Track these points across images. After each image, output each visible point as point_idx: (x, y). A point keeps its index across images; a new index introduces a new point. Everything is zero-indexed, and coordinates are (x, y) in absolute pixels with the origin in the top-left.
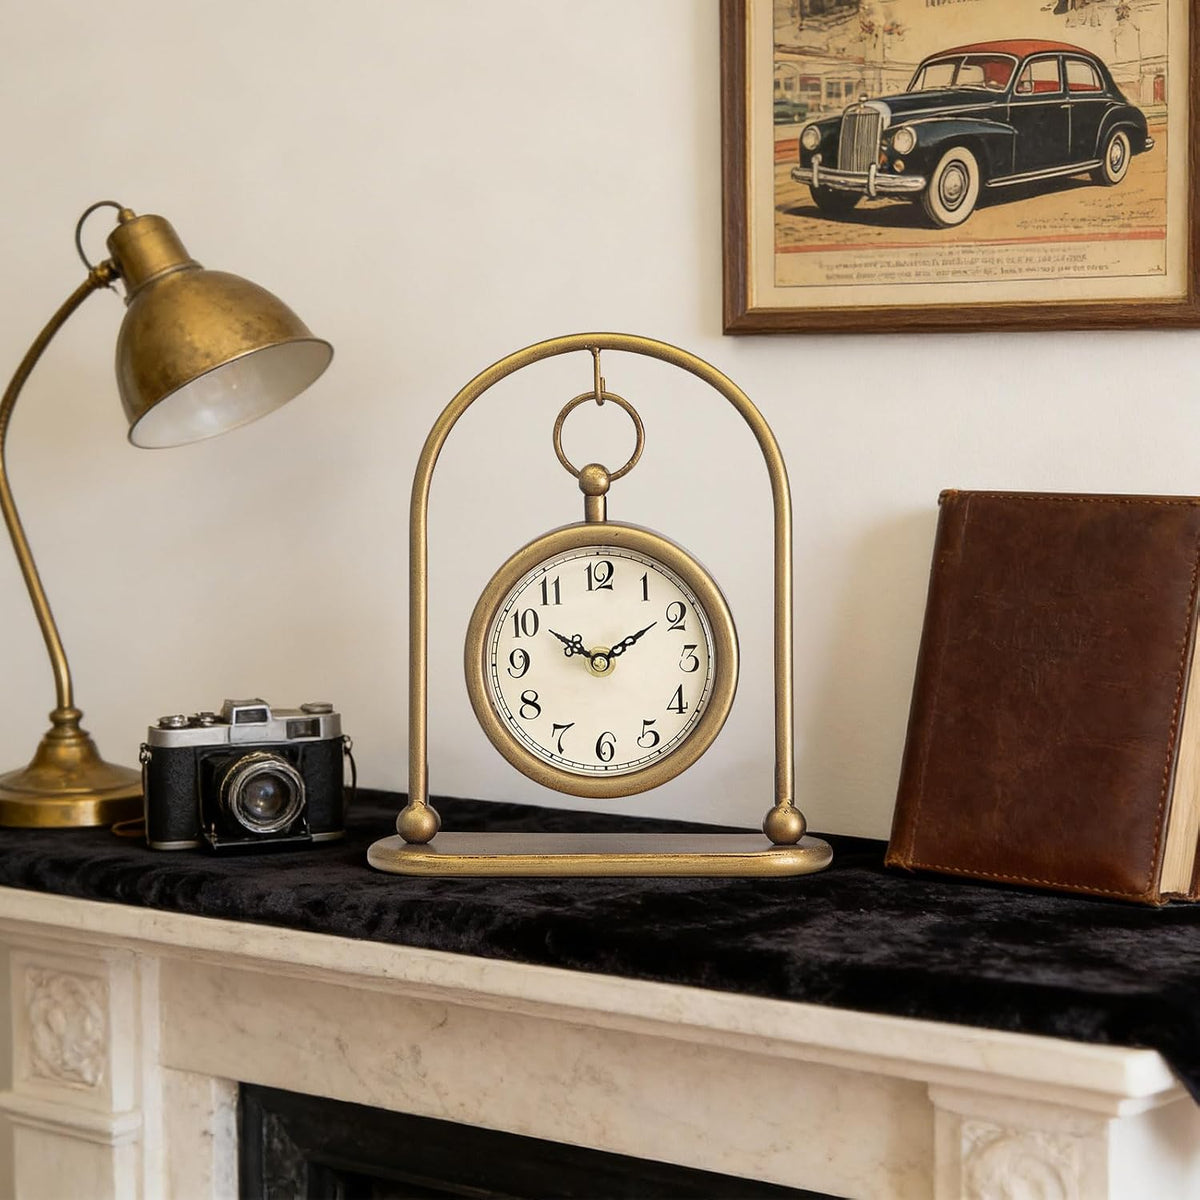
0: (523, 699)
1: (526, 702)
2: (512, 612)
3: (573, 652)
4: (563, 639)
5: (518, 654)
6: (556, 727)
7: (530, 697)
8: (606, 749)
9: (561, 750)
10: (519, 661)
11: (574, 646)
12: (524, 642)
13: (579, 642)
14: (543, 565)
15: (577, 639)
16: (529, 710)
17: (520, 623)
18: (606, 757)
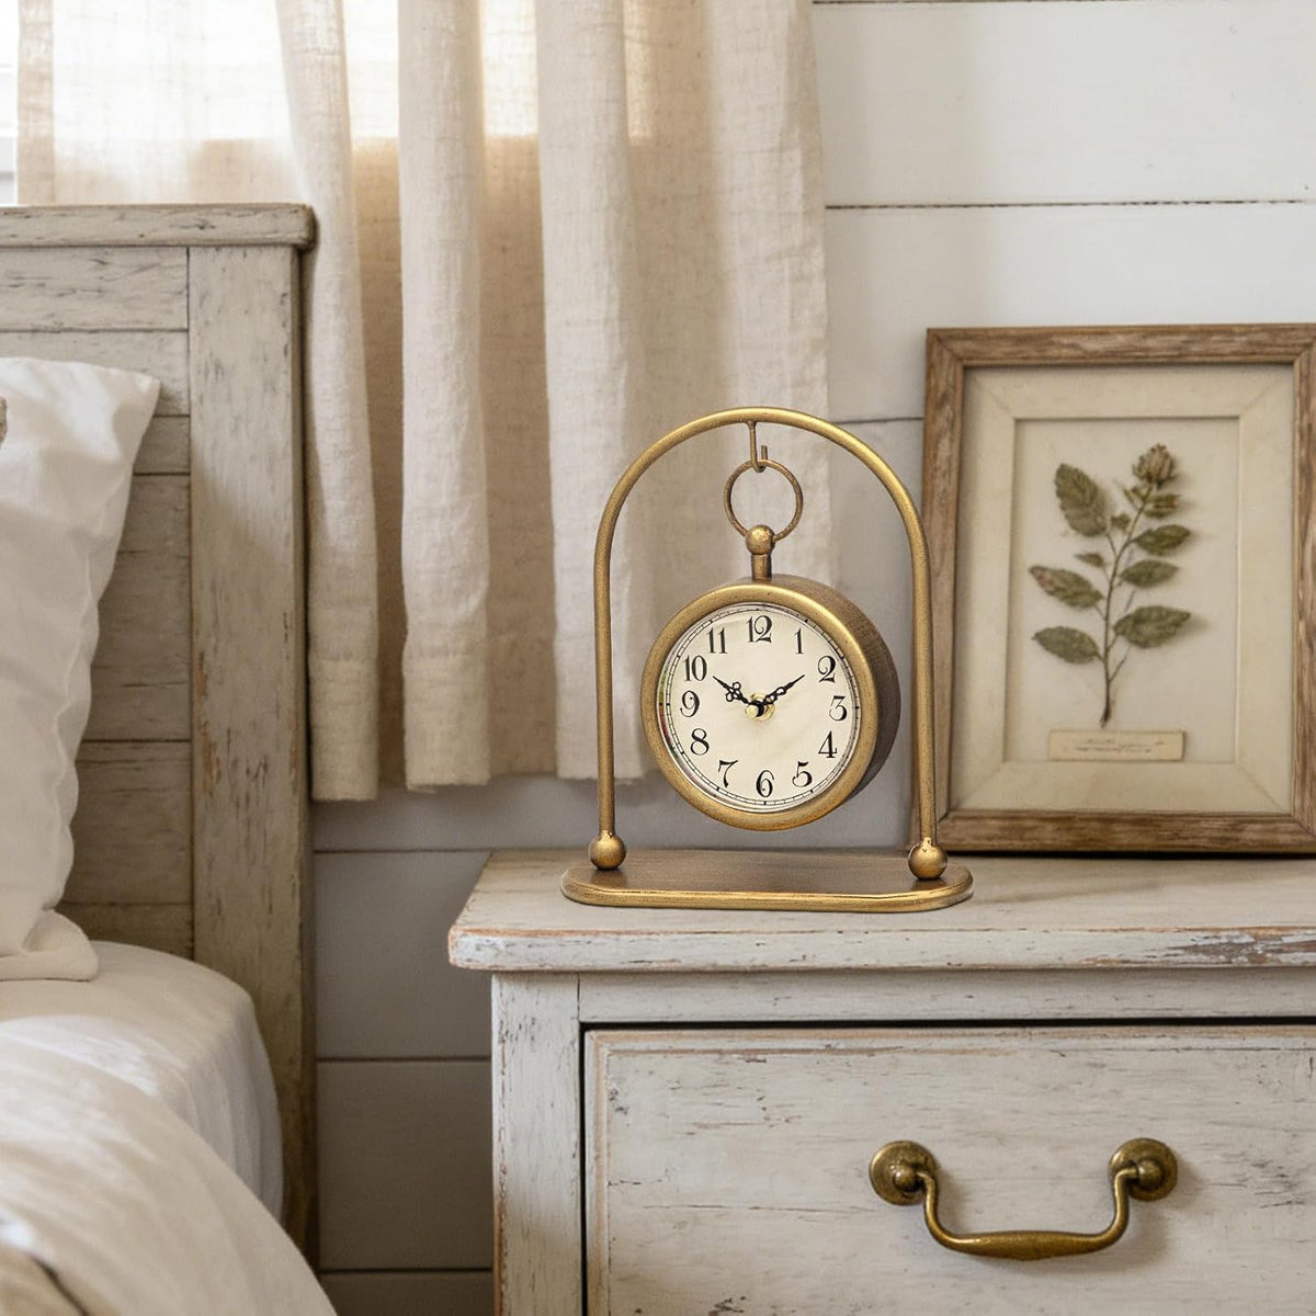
0: (693, 736)
1: (697, 739)
2: (684, 658)
3: (733, 698)
4: (725, 686)
5: (689, 695)
6: (722, 763)
7: (699, 735)
8: (765, 785)
9: (726, 785)
10: (690, 703)
11: (734, 693)
12: (693, 685)
13: (738, 689)
14: (709, 617)
15: (737, 686)
16: (699, 747)
17: (690, 668)
18: (766, 793)
